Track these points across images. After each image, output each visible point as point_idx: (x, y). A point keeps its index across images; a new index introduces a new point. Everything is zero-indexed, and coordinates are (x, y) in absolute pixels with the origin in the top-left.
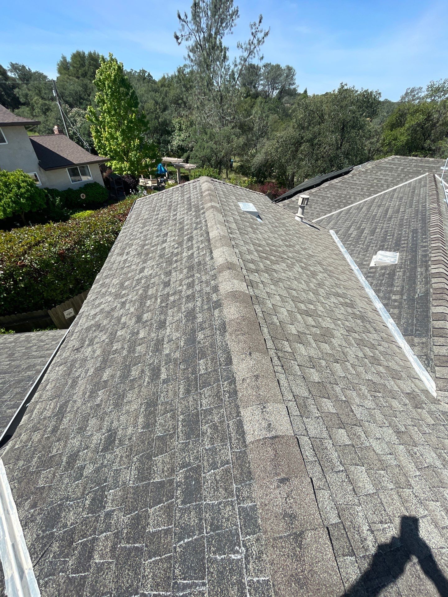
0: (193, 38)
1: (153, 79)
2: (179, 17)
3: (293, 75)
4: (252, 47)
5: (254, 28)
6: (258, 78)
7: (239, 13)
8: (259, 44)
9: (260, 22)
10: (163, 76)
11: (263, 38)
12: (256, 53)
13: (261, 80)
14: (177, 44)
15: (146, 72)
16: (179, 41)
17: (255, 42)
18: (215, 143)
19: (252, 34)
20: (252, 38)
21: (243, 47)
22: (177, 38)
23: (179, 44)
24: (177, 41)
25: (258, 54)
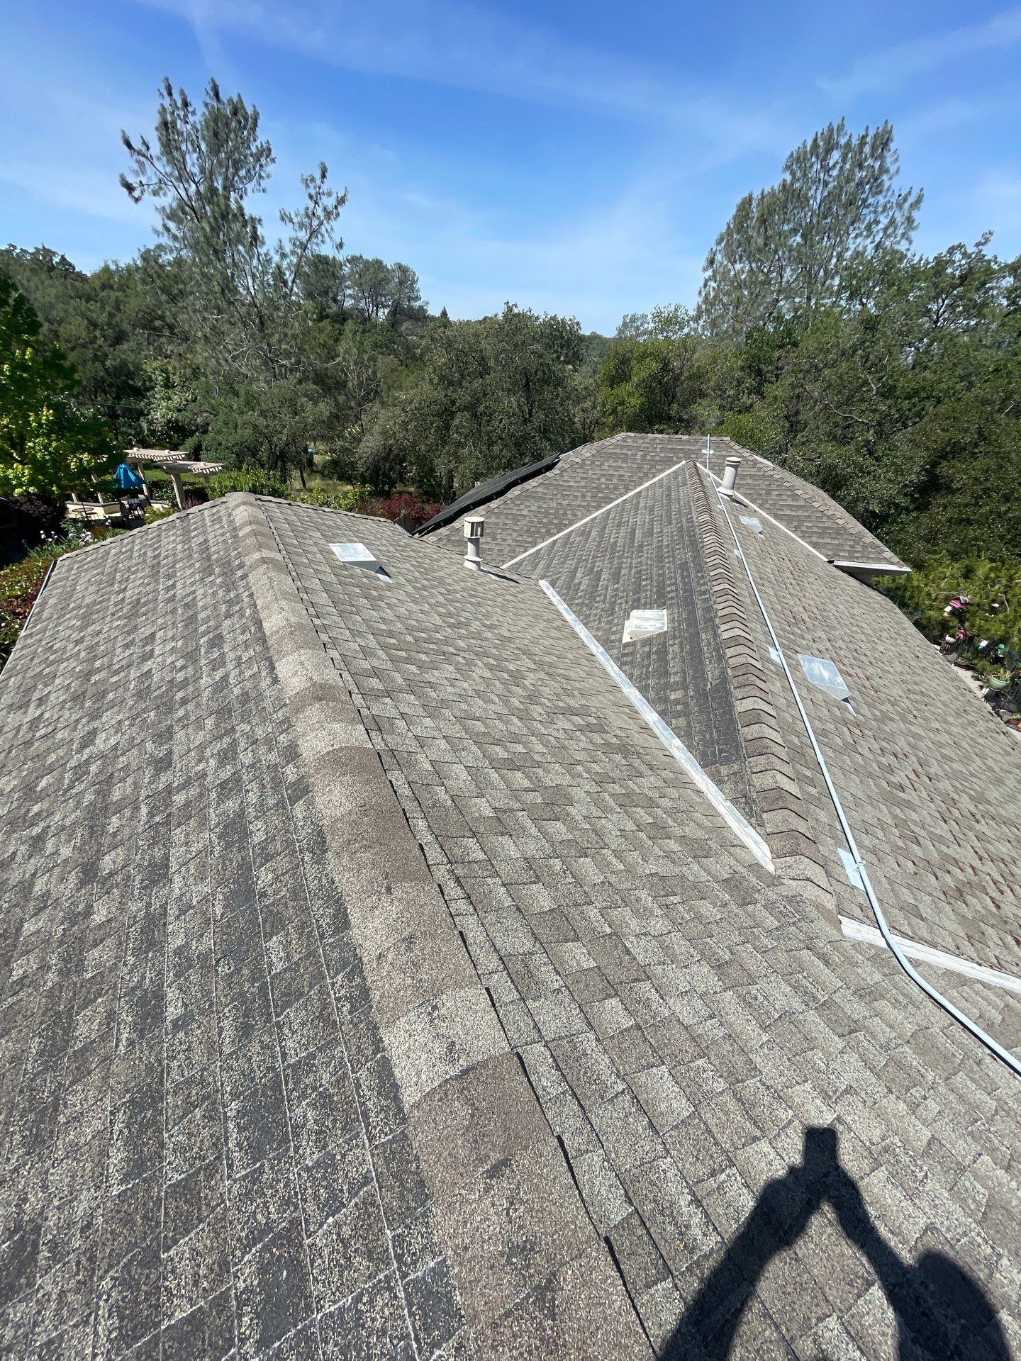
0: (172, 193)
1: (77, 270)
2: (128, 144)
3: (414, 282)
4: (315, 223)
5: (311, 185)
6: (341, 284)
7: (273, 154)
8: (329, 218)
9: (324, 176)
10: (102, 265)
11: (336, 207)
12: (326, 235)
13: (348, 287)
14: (132, 202)
15: (54, 253)
16: (136, 193)
17: (319, 212)
18: (263, 414)
19: (311, 197)
20: (311, 205)
21: (295, 220)
22: (130, 188)
23: (137, 200)
24: (130, 193)
25: (330, 236)
